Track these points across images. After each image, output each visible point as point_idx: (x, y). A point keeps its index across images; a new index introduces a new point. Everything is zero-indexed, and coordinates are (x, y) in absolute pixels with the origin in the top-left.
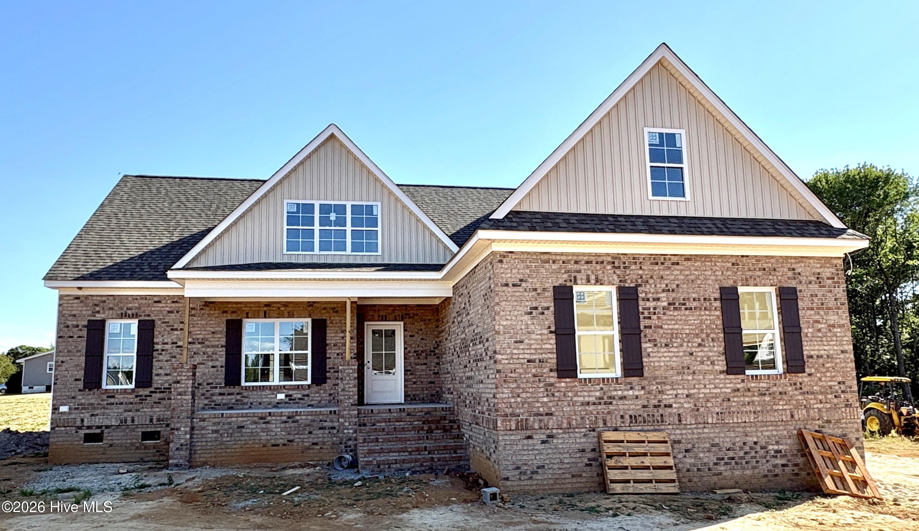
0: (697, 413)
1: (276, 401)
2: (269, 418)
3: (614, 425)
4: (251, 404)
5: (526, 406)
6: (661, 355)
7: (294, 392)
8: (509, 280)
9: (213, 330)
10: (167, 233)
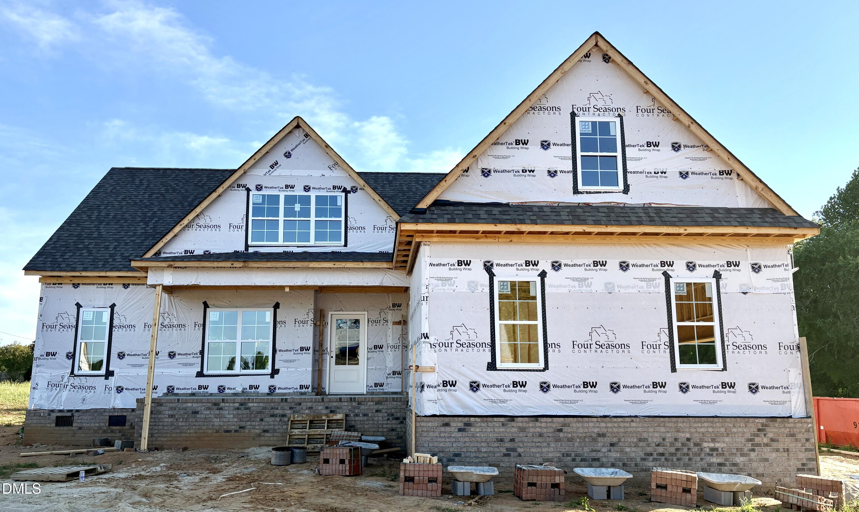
10: (142, 224)
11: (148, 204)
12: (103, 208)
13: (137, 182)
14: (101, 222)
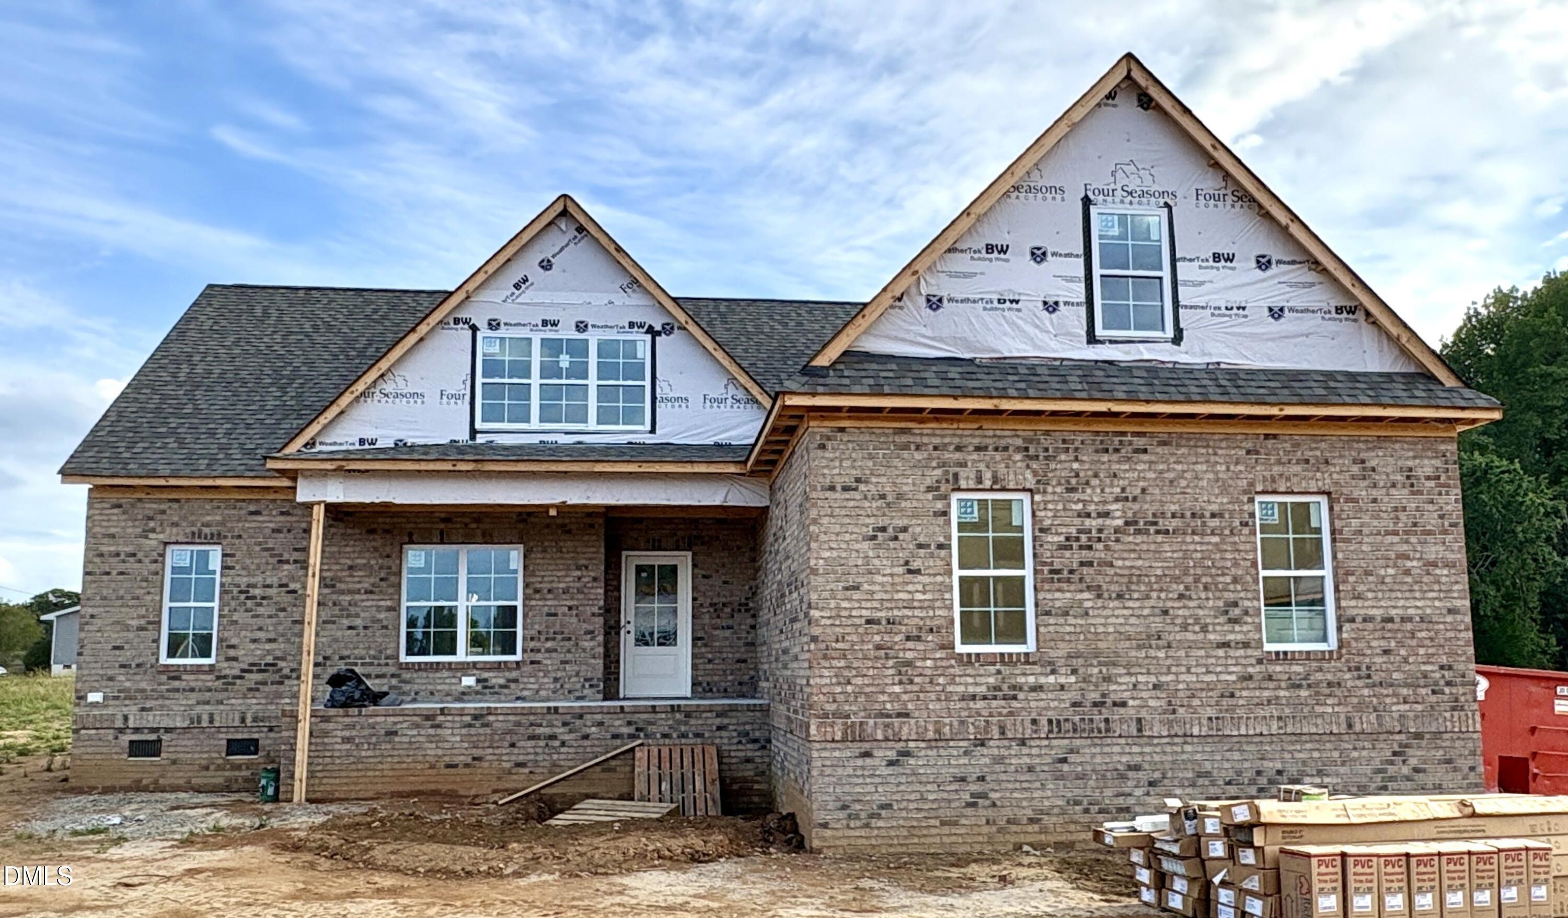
0: (1172, 717)
1: (460, 689)
2: (441, 718)
3: (1019, 736)
4: (416, 693)
5: (862, 699)
6: (1109, 612)
7: (491, 674)
8: (837, 479)
9: (349, 562)
10: (275, 389)
11: (282, 353)
12: (198, 358)
14: (196, 386)
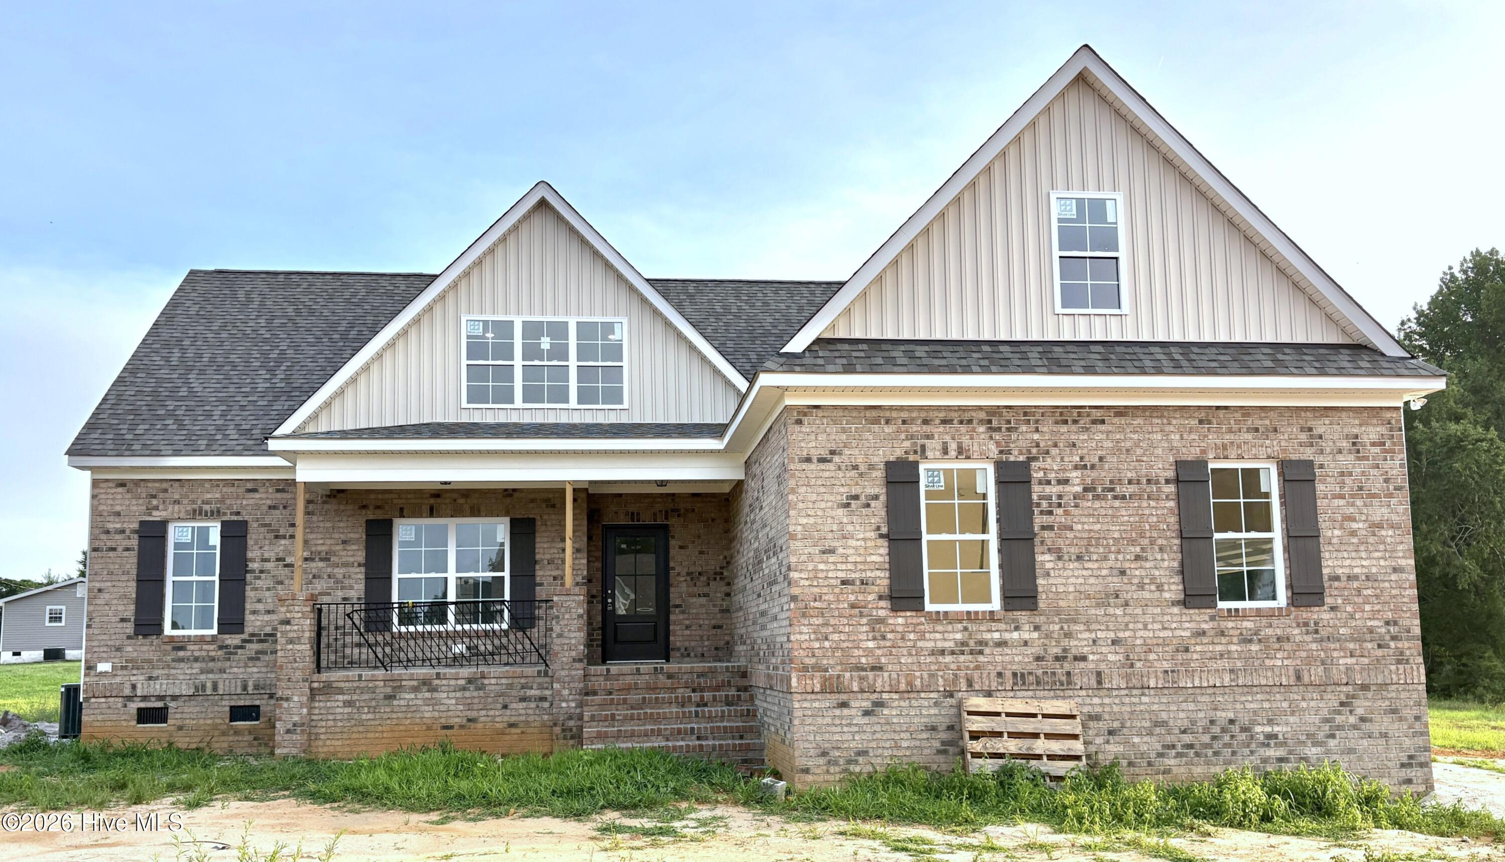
0: (1129, 671)
1: (451, 656)
2: (437, 683)
3: (985, 688)
4: (409, 661)
5: (839, 654)
7: (481, 642)
8: (812, 452)
9: (343, 538)
10: (264, 372)
11: (269, 336)
12: (188, 343)
13: (241, 295)
14: (190, 370)
